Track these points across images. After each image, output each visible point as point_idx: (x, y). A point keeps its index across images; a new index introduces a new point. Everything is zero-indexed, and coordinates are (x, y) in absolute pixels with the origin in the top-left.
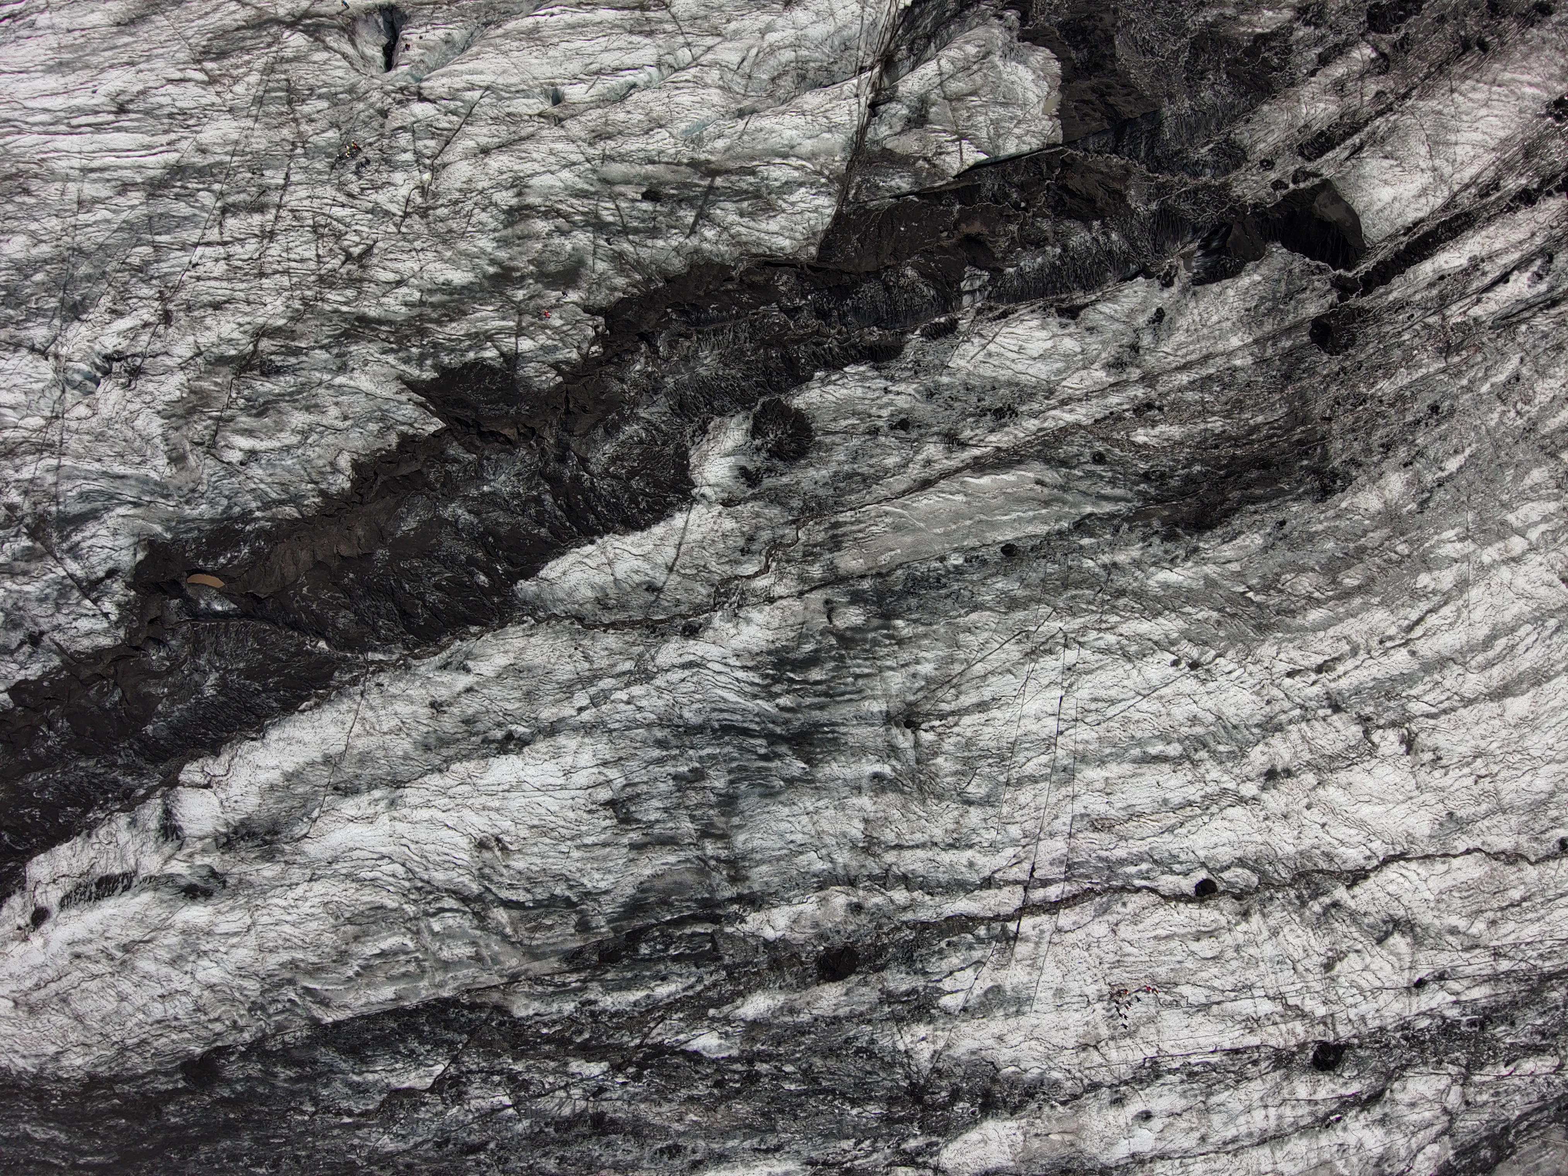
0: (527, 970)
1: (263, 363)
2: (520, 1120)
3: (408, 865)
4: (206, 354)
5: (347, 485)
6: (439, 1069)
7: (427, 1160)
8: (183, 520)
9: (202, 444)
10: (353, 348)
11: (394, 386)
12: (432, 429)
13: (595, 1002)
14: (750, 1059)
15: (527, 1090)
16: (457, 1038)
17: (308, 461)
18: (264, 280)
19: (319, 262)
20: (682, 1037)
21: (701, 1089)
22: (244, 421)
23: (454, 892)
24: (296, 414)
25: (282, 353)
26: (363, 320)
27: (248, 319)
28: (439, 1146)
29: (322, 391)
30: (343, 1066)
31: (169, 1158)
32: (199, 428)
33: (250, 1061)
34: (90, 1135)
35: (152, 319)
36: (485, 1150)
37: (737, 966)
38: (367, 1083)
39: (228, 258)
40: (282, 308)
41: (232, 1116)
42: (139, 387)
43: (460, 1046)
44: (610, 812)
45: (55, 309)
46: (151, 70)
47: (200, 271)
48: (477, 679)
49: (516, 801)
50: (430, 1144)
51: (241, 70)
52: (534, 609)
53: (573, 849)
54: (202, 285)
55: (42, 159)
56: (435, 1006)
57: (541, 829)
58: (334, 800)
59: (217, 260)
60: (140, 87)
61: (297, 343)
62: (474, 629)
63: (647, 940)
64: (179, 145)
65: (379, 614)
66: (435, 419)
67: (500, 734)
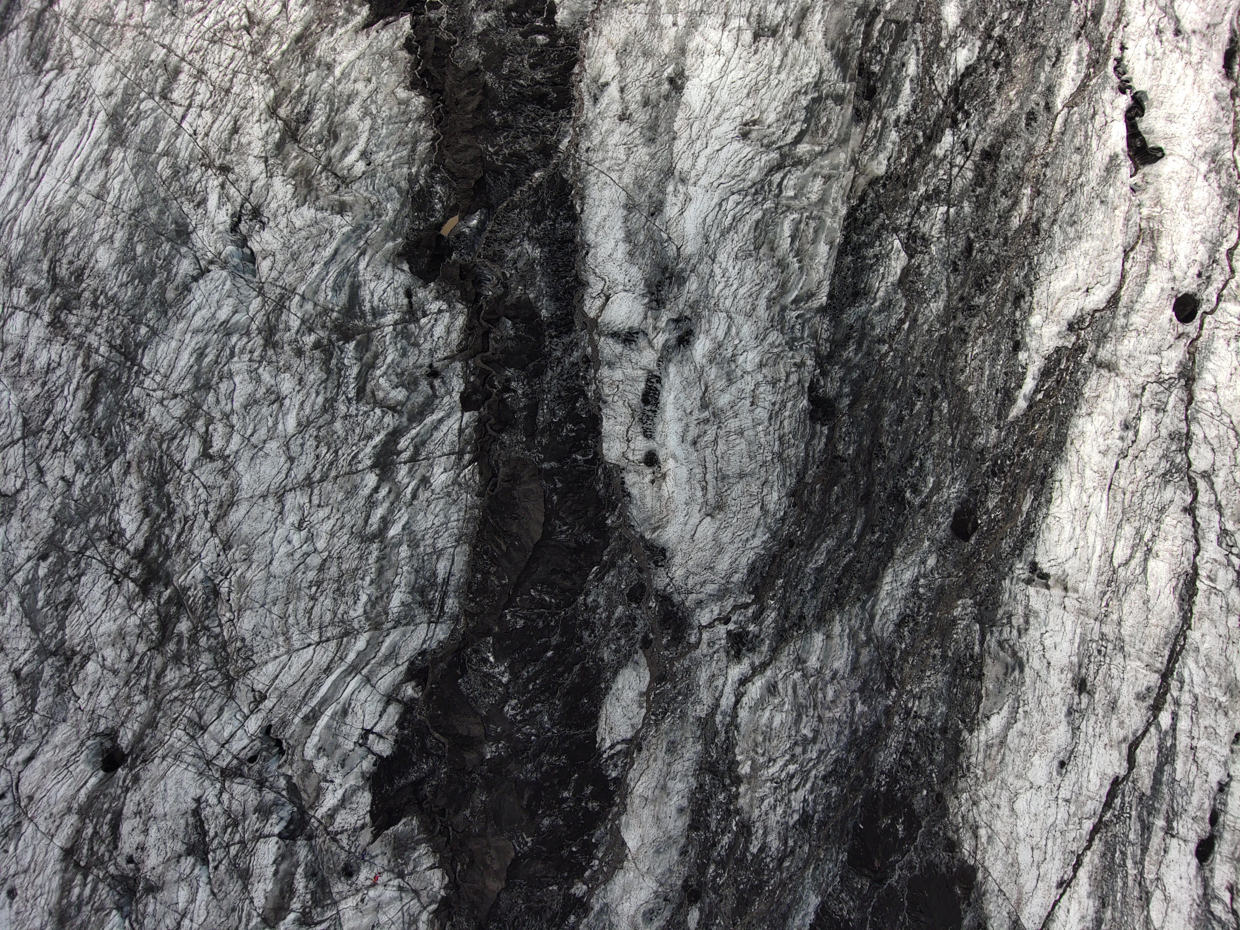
0: (853, 151)
1: (297, 121)
2: (962, 207)
3: (734, 190)
4: (269, 154)
5: (422, 98)
6: (897, 244)
7: (963, 285)
8: (392, 225)
9: (339, 186)
10: (317, 53)
11: (362, 37)
12: (407, 26)
13: (899, 118)
14: (988, 36)
15: (942, 192)
16: (879, 221)
17: (390, 118)
18: (233, 91)
19: (240, 49)
20: (951, 72)
21: (995, 78)
22: (336, 150)
23: (771, 171)
24: (348, 112)
25: (296, 104)
26: (299, 39)
27: (257, 113)
28: (955, 270)
29: (340, 88)
30: (863, 308)
31: (880, 469)
32: (325, 183)
33: (830, 371)
34: (837, 520)
35: (221, 179)
36: (973, 241)
37: (917, 13)
38: (885, 298)
39: (202, 107)
40: (262, 87)
41: (866, 406)
42: (269, 215)
43: (887, 222)
44: (763, 40)
45: (172, 247)
46: (26, 105)
47: (201, 131)
48: (616, 81)
49: (723, 95)
50: (952, 277)
51: (65, 46)
52: (582, 21)
53: (778, 76)
54: (213, 134)
55: (47, 210)
56: (849, 224)
57: (754, 90)
58: (661, 219)
59: (199, 116)
60: (34, 118)
61: (294, 90)
62: (576, 69)
63: (870, 64)
64: (96, 109)
65: (534, 119)
66: (401, 20)
67: (666, 86)
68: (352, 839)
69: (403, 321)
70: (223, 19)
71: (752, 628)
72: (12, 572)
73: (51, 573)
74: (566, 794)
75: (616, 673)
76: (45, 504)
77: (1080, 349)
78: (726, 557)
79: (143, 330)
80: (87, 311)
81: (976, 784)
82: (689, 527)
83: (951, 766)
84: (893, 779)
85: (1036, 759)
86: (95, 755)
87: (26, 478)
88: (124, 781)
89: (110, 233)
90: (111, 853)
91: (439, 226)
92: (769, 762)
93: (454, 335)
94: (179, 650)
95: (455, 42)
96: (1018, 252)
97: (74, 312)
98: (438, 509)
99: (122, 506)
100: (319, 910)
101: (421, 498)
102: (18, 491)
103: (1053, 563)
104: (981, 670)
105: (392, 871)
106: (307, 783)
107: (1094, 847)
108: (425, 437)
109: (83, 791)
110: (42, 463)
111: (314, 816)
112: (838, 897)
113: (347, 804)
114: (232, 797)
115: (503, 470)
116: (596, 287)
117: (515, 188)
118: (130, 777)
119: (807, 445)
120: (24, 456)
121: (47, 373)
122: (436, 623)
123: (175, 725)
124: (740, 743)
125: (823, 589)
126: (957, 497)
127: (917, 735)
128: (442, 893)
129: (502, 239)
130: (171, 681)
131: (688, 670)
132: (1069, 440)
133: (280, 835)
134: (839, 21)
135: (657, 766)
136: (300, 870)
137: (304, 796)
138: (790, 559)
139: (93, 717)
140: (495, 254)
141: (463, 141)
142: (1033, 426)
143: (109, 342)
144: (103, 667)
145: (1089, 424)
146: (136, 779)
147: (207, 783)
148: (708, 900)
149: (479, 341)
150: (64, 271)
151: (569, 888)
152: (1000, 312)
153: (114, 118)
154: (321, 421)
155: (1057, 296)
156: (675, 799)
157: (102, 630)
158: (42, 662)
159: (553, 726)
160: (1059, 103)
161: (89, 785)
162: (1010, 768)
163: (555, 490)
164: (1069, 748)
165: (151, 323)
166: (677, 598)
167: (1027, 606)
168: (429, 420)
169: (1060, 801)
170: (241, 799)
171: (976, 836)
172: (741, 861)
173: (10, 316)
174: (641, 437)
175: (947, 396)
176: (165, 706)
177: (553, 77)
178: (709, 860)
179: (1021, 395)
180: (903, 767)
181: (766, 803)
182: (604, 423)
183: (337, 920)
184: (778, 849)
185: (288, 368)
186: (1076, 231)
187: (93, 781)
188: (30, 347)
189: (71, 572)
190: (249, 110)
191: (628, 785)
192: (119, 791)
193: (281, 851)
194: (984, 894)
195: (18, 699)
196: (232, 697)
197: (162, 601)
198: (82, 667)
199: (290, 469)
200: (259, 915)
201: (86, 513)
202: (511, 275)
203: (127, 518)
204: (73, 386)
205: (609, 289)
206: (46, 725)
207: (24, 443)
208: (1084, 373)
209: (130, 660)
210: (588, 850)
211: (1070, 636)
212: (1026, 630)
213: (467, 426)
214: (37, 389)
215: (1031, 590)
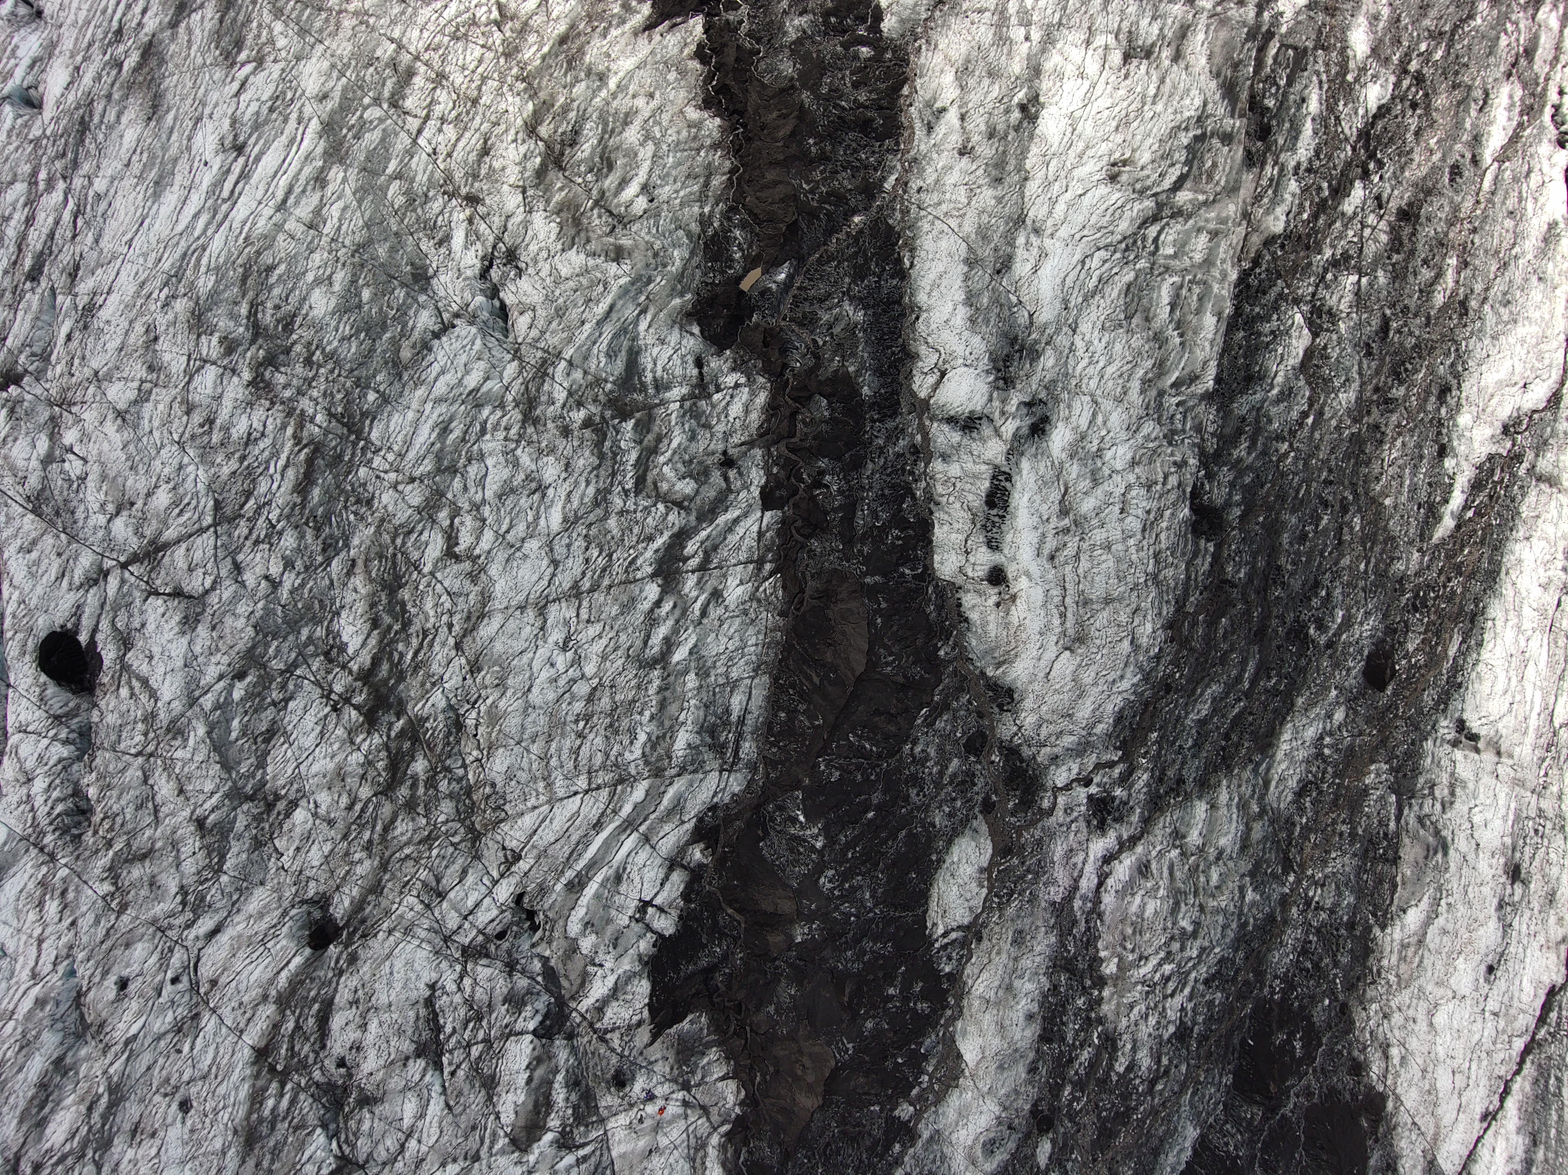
0: (1244, 202)
1: (562, 143)
2: (1376, 278)
3: (1101, 245)
4: (527, 183)
5: (718, 121)
6: (1298, 318)
7: (1378, 372)
8: (680, 277)
9: (614, 227)
10: (587, 59)
11: (643, 40)
12: (699, 30)
13: (1299, 164)
14: (1403, 71)
15: (1352, 258)
16: (1276, 290)
17: (678, 143)
18: (482, 101)
19: (489, 49)
20: (1361, 111)
21: (1413, 122)
22: (610, 182)
23: (1144, 222)
24: (625, 134)
25: (561, 121)
26: (563, 40)
27: (512, 132)
28: (1369, 354)
29: (615, 104)
30: (1258, 396)
31: (1277, 598)
32: (597, 222)
33: (1216, 474)
34: (1223, 660)
35: (468, 212)
36: (1390, 319)
37: (1318, 38)
38: (1284, 386)
39: (443, 120)
40: (518, 99)
41: (1261, 519)
42: (528, 260)
43: (1286, 291)
44: (1135, 62)
45: (408, 294)
46: (216, 105)
47: (443, 150)
48: (956, 106)
49: (1087, 128)
50: (1365, 362)
51: (264, 33)
52: (913, 32)
53: (1154, 108)
54: (458, 155)
55: (246, 239)
56: (1241, 291)
57: (1124, 123)
58: (1009, 279)
59: (440, 130)
60: (227, 122)
61: (558, 104)
62: (906, 90)
63: (1264, 97)
64: (306, 115)
65: (855, 151)
66: (691, 22)
67: (1016, 115)
68: (626, 1039)
69: (692, 396)
70: (468, 10)
71: (1118, 792)
72: (197, 693)
73: (249, 695)
74: (891, 991)
75: (950, 843)
76: (242, 608)
77: (1517, 458)
78: (1088, 703)
79: (372, 396)
80: (299, 369)
81: (1388, 993)
82: (1043, 663)
83: (1358, 970)
84: (1290, 985)
85: (1460, 963)
86: (301, 928)
87: (218, 576)
88: (337, 962)
89: (328, 273)
90: (317, 1054)
91: (740, 278)
92: (1140, 959)
93: (755, 417)
94: (412, 796)
95: (759, 52)
96: (1443, 336)
97: (283, 369)
98: (732, 630)
99: (344, 614)
100: (582, 1129)
101: (712, 616)
102: (207, 592)
103: (1484, 721)
104: (1397, 852)
105: (674, 1081)
106: (570, 966)
107: (1525, 1072)
108: (717, 541)
109: (284, 974)
110: (240, 557)
111: (576, 1010)
112: (1221, 1129)
113: (619, 994)
114: (475, 982)
115: (812, 585)
116: (928, 360)
117: (830, 235)
118: (344, 956)
119: (1189, 564)
120: (216, 548)
121: (247, 444)
122: (730, 771)
123: (406, 890)
124: (1104, 936)
125: (1207, 747)
126: (1371, 636)
127: (1318, 931)
128: (737, 1110)
129: (814, 298)
130: (402, 834)
131: (1039, 842)
132: (1503, 570)
133: (534, 1032)
134: (1226, 43)
135: (1001, 960)
136: (560, 1077)
137: (564, 983)
138: (1167, 708)
139: (300, 879)
140: (804, 316)
141: (771, 175)
142: (1462, 550)
143: (328, 410)
144: (315, 815)
145: (1527, 549)
146: (353, 959)
147: (444, 965)
148: (1062, 1130)
149: (785, 423)
150: (268, 318)
151: (893, 1109)
152: (1422, 408)
153: (329, 127)
154: (592, 517)
155: (1490, 391)
156: (1023, 1002)
157: (315, 768)
158: (235, 809)
159: (875, 906)
160: (1488, 155)
161: (292, 966)
162: (1429, 973)
163: (879, 611)
164: (1499, 950)
165: (382, 388)
166: (1026, 752)
167: (1452, 774)
168: (722, 520)
169: (1487, 1014)
170: (487, 985)
171: (1387, 1057)
172: (1104, 1082)
173: (198, 370)
174: (984, 549)
175: (1359, 510)
176: (394, 865)
177: (879, 99)
178: (1063, 1080)
179: (1448, 512)
180: (1301, 970)
181: (1136, 1010)
182: (936, 530)
183: (604, 1142)
184: (1149, 1069)
185: (552, 451)
186: (1511, 312)
187: (298, 960)
188: (225, 411)
189: (276, 695)
190: (503, 127)
191: (965, 983)
192: (330, 974)
193: (536, 1053)
194: (1395, 1128)
195: (201, 855)
196: (477, 857)
197: (393, 734)
198: (288, 815)
199: (553, 575)
200: (506, 1135)
201: (296, 622)
202: (825, 342)
203: (350, 629)
204: (281, 462)
205: (944, 363)
206: (237, 889)
207: (216, 532)
208: (1521, 487)
209: (350, 808)
210: (917, 1061)
211: (1503, 811)
212: (1452, 803)
213: (768, 529)
214: (234, 465)
215: (1458, 754)
